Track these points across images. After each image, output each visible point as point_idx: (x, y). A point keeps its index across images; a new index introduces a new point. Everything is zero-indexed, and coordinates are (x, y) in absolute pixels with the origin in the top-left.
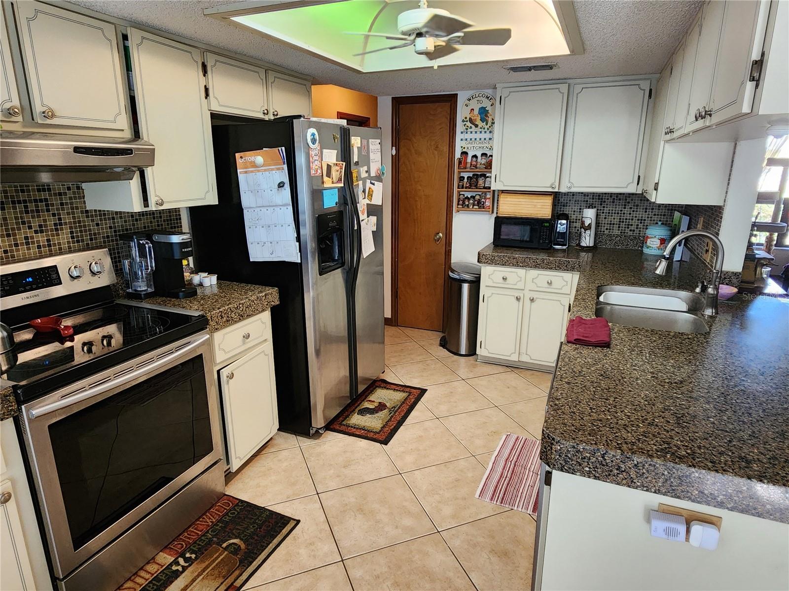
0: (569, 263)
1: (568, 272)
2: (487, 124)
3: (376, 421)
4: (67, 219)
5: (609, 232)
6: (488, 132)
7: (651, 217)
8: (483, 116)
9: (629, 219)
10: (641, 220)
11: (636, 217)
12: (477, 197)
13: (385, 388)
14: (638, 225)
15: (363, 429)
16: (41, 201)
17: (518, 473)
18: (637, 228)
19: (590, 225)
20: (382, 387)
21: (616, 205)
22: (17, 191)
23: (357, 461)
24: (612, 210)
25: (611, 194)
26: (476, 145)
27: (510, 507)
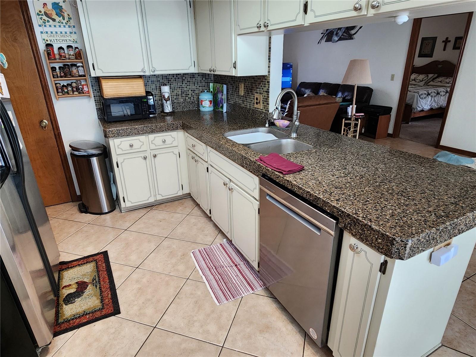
0: (174, 125)
1: (174, 131)
2: (64, 19)
3: (90, 300)
5: (177, 101)
6: (67, 26)
7: (198, 88)
8: (58, 11)
9: (187, 91)
10: (193, 90)
11: (190, 89)
12: (74, 85)
13: (68, 268)
14: (192, 94)
15: (85, 314)
17: (223, 273)
18: (192, 96)
19: (168, 97)
20: (66, 269)
21: (177, 82)
23: (109, 344)
24: (176, 86)
25: (173, 74)
26: (58, 38)
27: (241, 297)
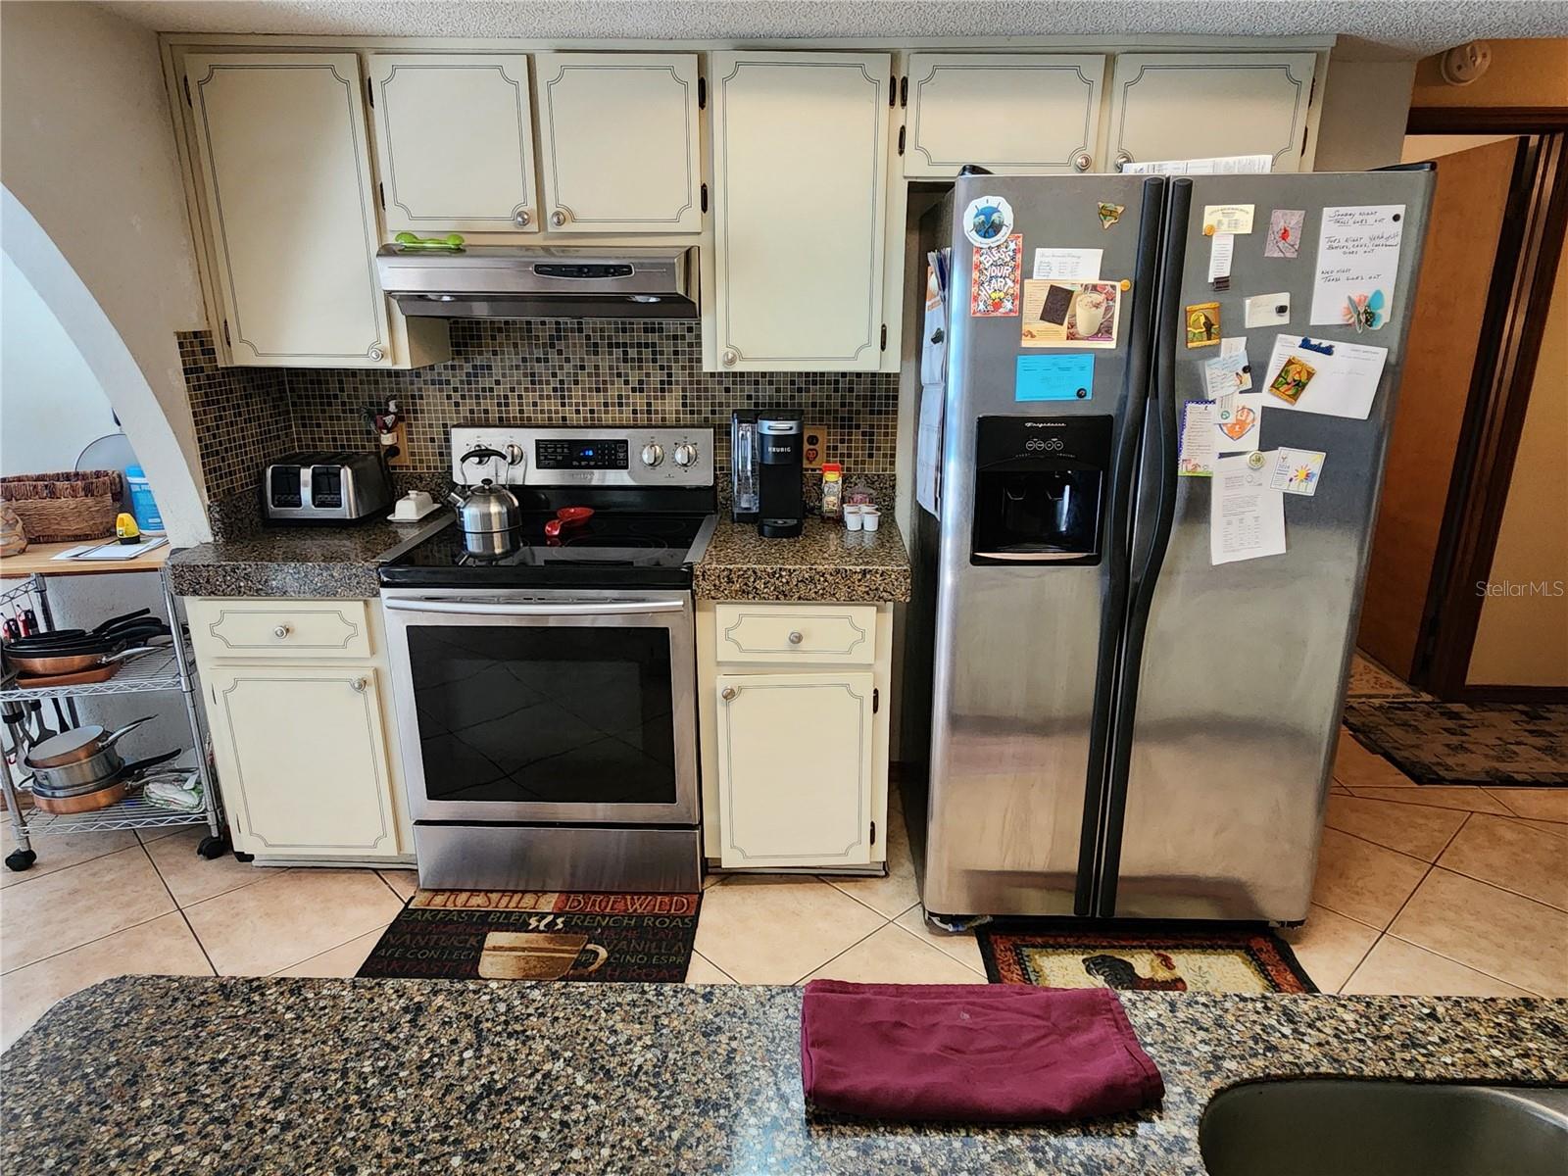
4: (679, 375)
16: (647, 345)
22: (617, 330)
